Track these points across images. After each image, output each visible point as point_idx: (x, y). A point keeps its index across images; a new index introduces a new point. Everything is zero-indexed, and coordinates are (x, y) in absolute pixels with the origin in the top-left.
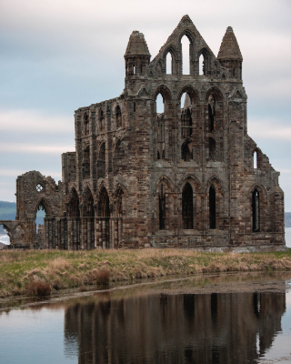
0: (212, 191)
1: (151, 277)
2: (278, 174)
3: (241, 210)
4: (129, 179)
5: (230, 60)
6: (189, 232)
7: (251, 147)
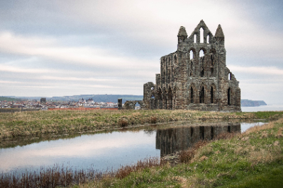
0: (212, 89)
1: (176, 120)
2: (238, 82)
3: (223, 96)
4: (179, 84)
5: (220, 37)
6: (202, 104)
7: (228, 71)
